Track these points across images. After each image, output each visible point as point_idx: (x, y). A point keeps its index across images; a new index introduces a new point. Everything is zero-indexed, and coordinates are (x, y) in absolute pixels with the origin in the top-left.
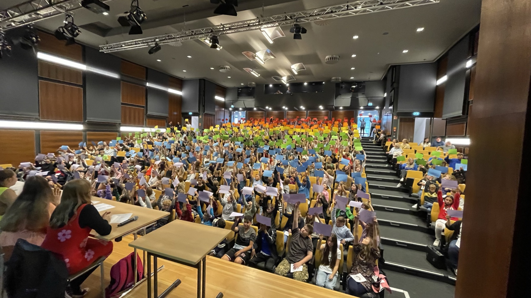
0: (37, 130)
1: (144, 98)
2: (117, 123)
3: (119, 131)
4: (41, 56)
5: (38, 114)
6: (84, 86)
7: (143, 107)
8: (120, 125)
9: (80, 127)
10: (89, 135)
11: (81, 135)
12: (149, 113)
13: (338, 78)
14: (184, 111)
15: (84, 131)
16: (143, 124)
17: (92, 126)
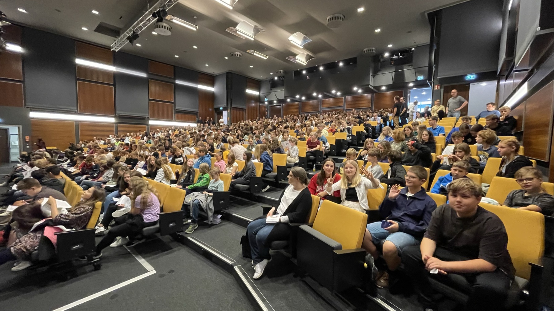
0: (77, 122)
1: (173, 95)
2: (146, 117)
3: (147, 125)
4: (79, 61)
5: (76, 108)
6: (114, 85)
7: (172, 103)
8: (149, 119)
9: (112, 120)
10: (120, 126)
11: (112, 126)
12: (177, 108)
13: (371, 48)
14: (216, 106)
15: (116, 123)
16: (172, 119)
17: (123, 119)
